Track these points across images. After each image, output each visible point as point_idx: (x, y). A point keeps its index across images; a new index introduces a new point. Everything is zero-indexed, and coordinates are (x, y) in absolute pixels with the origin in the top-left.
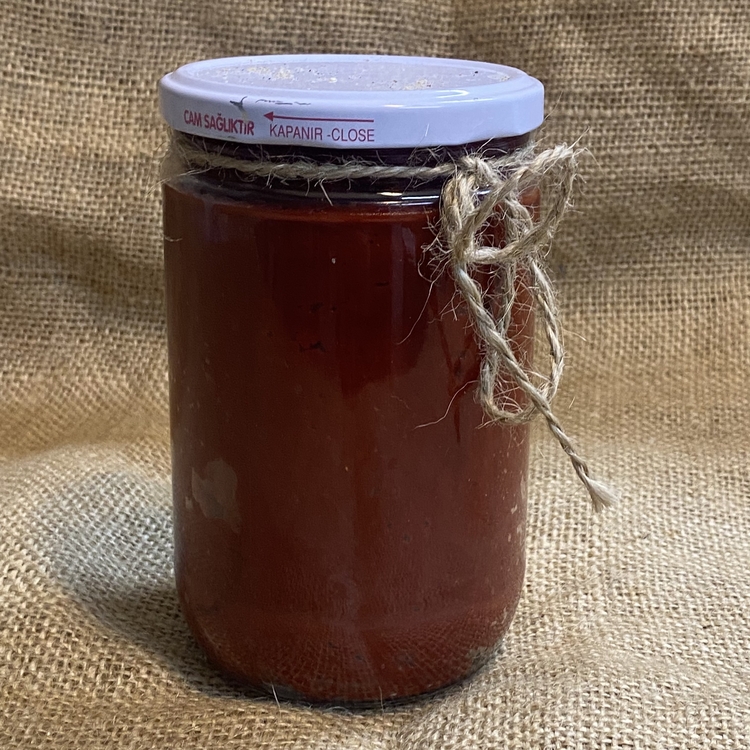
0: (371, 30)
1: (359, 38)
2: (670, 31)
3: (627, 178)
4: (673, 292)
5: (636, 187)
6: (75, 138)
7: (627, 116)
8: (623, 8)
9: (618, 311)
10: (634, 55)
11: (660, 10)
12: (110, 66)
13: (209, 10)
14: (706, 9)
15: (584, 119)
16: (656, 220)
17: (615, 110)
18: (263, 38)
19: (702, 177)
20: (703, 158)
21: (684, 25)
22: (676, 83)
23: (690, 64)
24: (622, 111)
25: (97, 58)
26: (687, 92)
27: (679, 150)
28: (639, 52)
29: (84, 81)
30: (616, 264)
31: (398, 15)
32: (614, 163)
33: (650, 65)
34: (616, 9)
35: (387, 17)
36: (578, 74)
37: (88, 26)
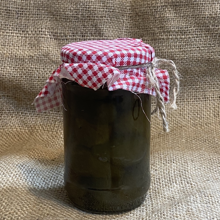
0: (105, 12)
1: (101, 15)
2: (203, 9)
3: (190, 58)
4: (206, 95)
5: (193, 61)
6: (8, 50)
7: (189, 38)
8: (187, 2)
9: (188, 102)
10: (191, 18)
11: (200, 3)
12: (19, 26)
13: (51, 7)
14: (215, 2)
15: (175, 39)
16: (200, 71)
17: (185, 36)
18: (69, 16)
19: (215, 57)
20: (215, 51)
21: (208, 7)
22: (205, 26)
23: (210, 20)
24: (188, 36)
25: (15, 24)
26: (209, 29)
27: (207, 48)
28: (193, 17)
29: (11, 31)
30: (187, 86)
31: (113, 7)
32: (186, 53)
33: (197, 21)
34: (185, 3)
35: (110, 8)
36: (173, 24)
37: (11, 13)
